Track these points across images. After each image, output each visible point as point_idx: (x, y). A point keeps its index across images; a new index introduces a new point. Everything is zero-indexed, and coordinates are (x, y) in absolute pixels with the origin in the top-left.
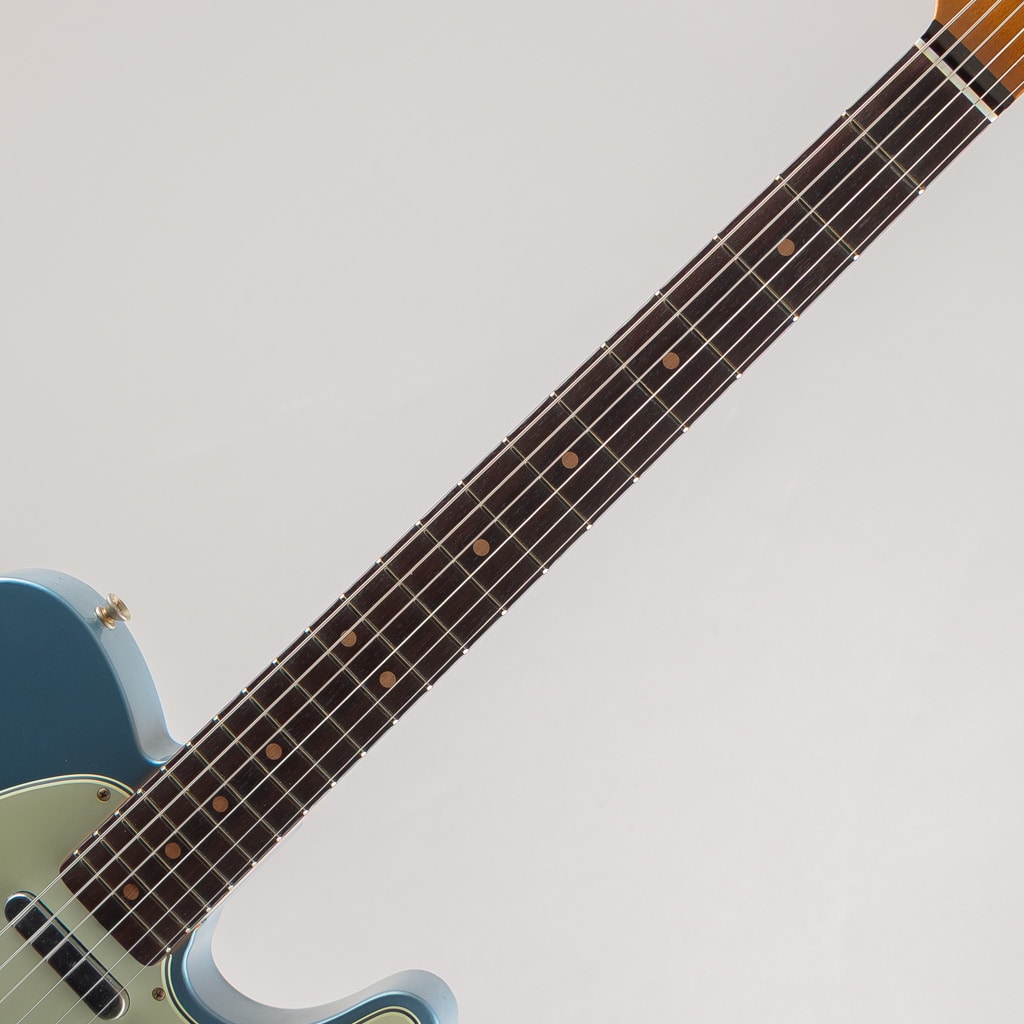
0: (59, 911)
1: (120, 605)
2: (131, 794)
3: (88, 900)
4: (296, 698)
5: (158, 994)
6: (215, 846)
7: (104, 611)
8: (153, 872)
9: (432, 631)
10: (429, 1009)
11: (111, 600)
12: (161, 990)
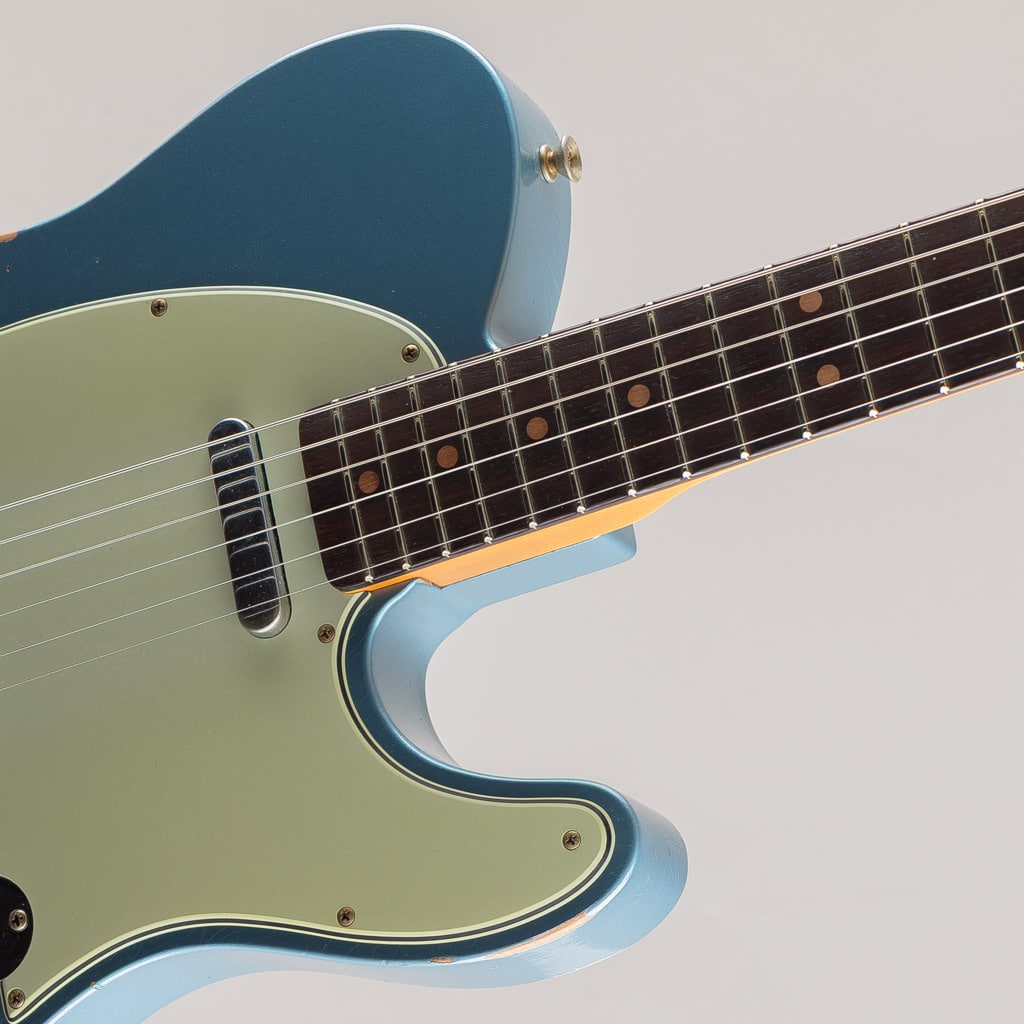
0: (272, 458)
1: (575, 160)
2: (440, 364)
3: (312, 462)
4: (704, 340)
5: (325, 634)
6: (500, 474)
7: (551, 154)
8: (408, 467)
9: (917, 339)
10: (637, 833)
11: (567, 143)
12: (332, 631)
